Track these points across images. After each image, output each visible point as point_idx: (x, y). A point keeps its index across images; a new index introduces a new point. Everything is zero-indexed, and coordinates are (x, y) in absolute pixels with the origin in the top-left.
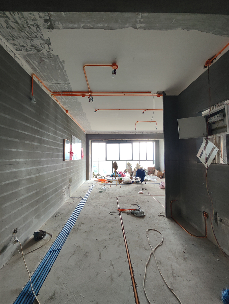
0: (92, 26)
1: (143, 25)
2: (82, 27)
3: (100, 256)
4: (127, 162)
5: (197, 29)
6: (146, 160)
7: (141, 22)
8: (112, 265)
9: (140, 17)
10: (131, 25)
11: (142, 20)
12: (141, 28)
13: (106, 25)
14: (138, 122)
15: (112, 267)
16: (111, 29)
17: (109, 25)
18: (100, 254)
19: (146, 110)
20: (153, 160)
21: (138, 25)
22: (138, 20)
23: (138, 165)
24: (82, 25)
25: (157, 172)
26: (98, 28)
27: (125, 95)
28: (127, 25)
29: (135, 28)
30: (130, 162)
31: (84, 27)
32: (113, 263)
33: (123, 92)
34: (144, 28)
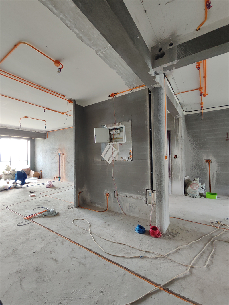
0: (69, 25)
1: (102, 55)
2: (60, 17)
3: (55, 260)
5: (121, 76)
7: (102, 53)
8: (73, 257)
9: (104, 50)
10: (95, 50)
11: (104, 52)
12: (100, 55)
13: (81, 35)
14: (26, 117)
15: (74, 258)
16: (82, 40)
17: (83, 37)
18: (53, 259)
19: (47, 109)
20: (27, 161)
21: (99, 53)
22: (102, 51)
23: (8, 167)
24: (61, 16)
25: (33, 172)
26: (73, 31)
27: (40, 89)
28: (94, 48)
29: (97, 53)
31: (61, 19)
32: (72, 256)
33: (40, 86)
34: (101, 57)
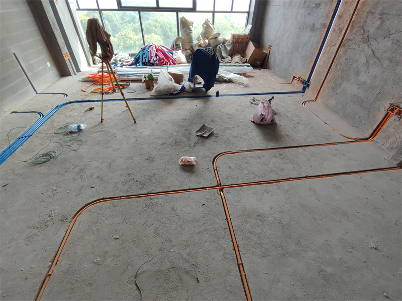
4: (181, 15)
6: (231, 12)
20: (248, 13)
23: (207, 27)
25: (251, 48)
30: (188, 16)
